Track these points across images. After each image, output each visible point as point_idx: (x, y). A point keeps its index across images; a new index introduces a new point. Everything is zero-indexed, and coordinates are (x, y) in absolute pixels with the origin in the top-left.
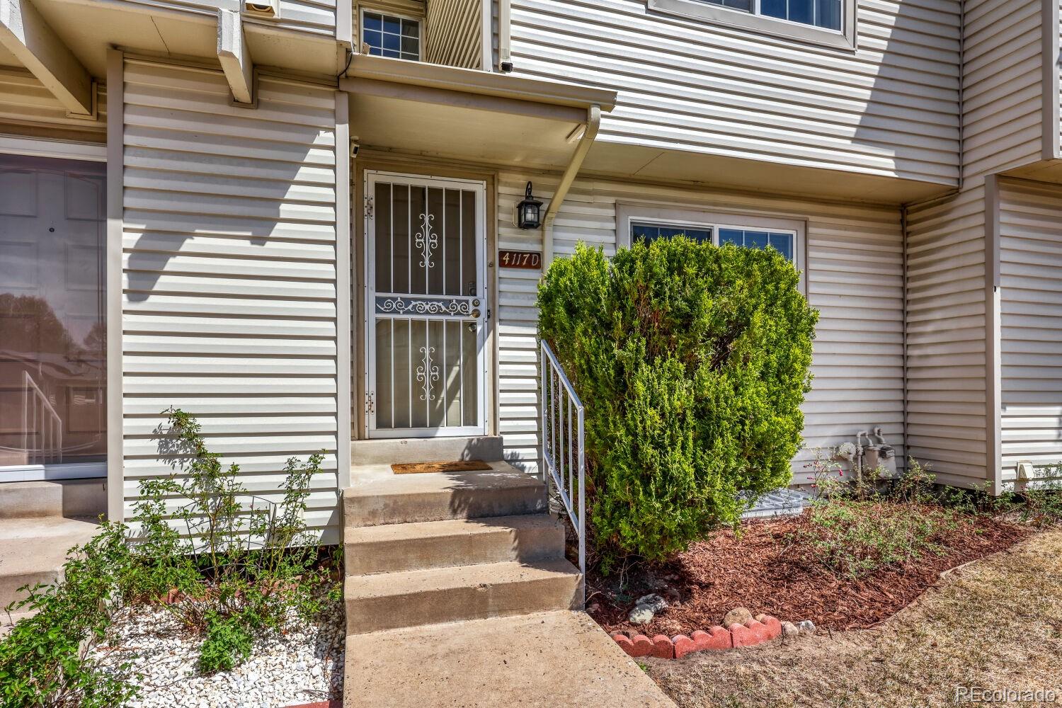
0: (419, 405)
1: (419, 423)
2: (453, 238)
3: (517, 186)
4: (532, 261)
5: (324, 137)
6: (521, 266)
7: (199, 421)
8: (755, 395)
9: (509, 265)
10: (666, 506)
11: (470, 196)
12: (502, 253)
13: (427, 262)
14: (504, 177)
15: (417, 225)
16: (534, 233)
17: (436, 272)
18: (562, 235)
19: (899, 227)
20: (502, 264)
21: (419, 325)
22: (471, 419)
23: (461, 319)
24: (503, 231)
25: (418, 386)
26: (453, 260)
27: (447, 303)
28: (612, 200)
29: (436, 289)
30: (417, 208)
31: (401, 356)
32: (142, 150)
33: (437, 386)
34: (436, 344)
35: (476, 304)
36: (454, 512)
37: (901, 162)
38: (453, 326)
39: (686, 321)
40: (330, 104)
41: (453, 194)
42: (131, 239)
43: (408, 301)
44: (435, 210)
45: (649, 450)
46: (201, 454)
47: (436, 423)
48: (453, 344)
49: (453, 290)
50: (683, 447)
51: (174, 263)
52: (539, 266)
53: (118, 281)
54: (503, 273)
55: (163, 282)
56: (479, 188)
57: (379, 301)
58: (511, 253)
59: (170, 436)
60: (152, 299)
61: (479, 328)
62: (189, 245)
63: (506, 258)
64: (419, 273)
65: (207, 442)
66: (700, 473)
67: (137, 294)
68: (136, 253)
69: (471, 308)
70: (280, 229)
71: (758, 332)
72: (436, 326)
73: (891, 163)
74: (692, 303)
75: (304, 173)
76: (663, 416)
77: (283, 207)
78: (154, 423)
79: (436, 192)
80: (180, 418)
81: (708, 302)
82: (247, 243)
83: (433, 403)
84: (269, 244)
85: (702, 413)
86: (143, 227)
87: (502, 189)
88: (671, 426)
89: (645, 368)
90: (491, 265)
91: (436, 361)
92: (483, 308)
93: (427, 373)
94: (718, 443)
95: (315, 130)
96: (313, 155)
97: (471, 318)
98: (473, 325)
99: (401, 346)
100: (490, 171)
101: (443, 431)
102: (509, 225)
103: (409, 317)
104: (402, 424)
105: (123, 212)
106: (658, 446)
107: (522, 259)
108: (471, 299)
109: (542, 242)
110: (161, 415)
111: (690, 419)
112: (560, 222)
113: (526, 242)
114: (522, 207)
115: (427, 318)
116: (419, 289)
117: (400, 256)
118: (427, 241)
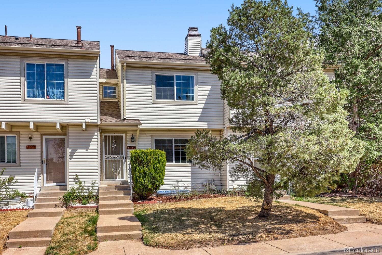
0: (113, 175)
1: (113, 178)
2: (119, 144)
3: (130, 134)
4: (134, 148)
5: (96, 134)
6: (132, 149)
7: (79, 176)
8: (152, 171)
9: (129, 149)
10: (140, 185)
11: (122, 137)
12: (128, 147)
13: (114, 149)
14: (128, 132)
15: (112, 142)
16: (135, 142)
17: (115, 151)
18: (139, 142)
19: (219, 135)
20: (128, 149)
21: (112, 161)
22: (122, 177)
23: (120, 159)
24: (128, 142)
25: (113, 172)
26: (119, 148)
27: (117, 156)
28: (150, 135)
29: (116, 154)
30: (112, 139)
31: (109, 167)
32: (71, 139)
33: (116, 171)
34: (116, 164)
35: (123, 156)
36: (115, 189)
37: (209, 125)
38: (119, 160)
39: (143, 161)
40: (97, 129)
41: (118, 136)
42: (70, 151)
43: (110, 156)
44: (115, 140)
45: (138, 178)
46: (79, 181)
47: (116, 178)
48: (119, 164)
49: (119, 154)
50: (142, 178)
51: (75, 154)
52: (135, 149)
53: (68, 157)
54: (128, 150)
55: (74, 157)
56: (124, 135)
57: (105, 156)
58: (130, 147)
59: (75, 178)
60: (73, 159)
61: (124, 160)
62: (77, 151)
63: (129, 148)
64: (112, 151)
65: (80, 179)
66: (144, 181)
67: (71, 159)
68: (70, 153)
69: (122, 157)
70: (90, 148)
71: (152, 162)
72: (116, 160)
73: (207, 125)
74: (144, 159)
75: (93, 140)
76: (139, 174)
77: (90, 145)
78: (73, 176)
79: (115, 136)
80: (76, 176)
81: (145, 159)
82: (85, 151)
83: (115, 175)
84: (88, 151)
85: (145, 174)
86: (71, 149)
87: (128, 135)
88: (141, 175)
89: (138, 168)
90: (126, 149)
91: (116, 167)
92: (124, 157)
93: (114, 169)
94: (147, 177)
95: (95, 133)
96: (94, 137)
97: (122, 159)
98: (123, 160)
99: (109, 164)
100: (126, 132)
101: (117, 180)
102: (129, 141)
103: (111, 159)
104: (110, 178)
105: (69, 147)
106: (139, 177)
107: (132, 147)
108: (122, 155)
109: (136, 144)
110: (74, 176)
111: (143, 174)
112: (139, 140)
113: (133, 145)
114: (131, 138)
115: (114, 159)
116: (112, 154)
117: (109, 148)
118: (114, 145)
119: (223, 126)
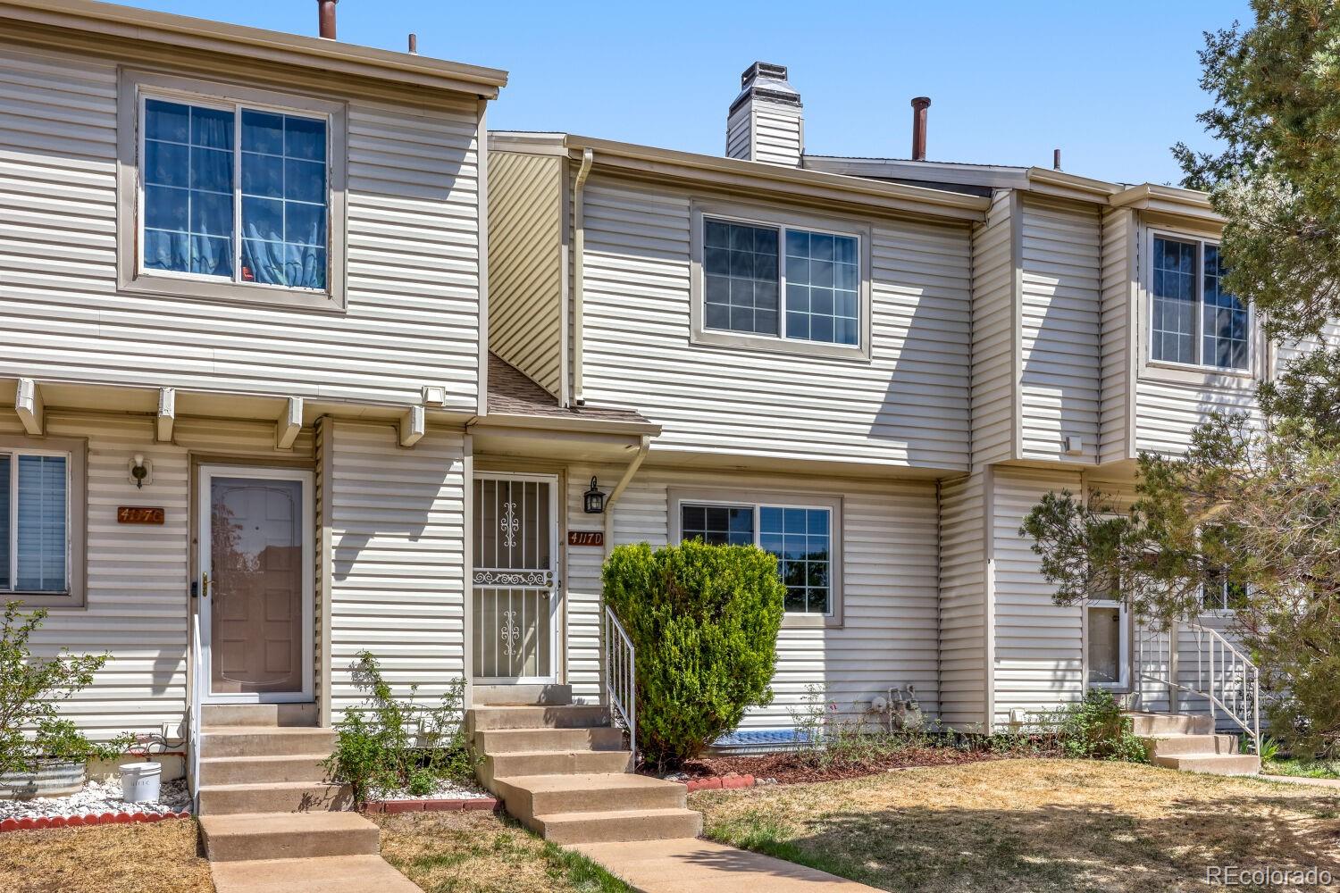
0: (504, 659)
1: (503, 674)
2: (531, 522)
3: (583, 477)
4: (596, 539)
5: (457, 466)
6: (586, 544)
7: (379, 660)
8: (738, 639)
9: (577, 543)
10: (682, 704)
11: (545, 487)
12: (571, 534)
13: (510, 543)
14: (573, 470)
15: (503, 511)
16: (599, 516)
17: (517, 550)
18: (619, 517)
19: (934, 501)
20: (571, 542)
21: (503, 593)
22: (545, 671)
23: (537, 588)
24: (572, 515)
25: (503, 643)
26: (531, 539)
27: (526, 575)
28: (664, 486)
29: (517, 564)
30: (504, 498)
31: (490, 619)
32: (344, 481)
33: (518, 643)
34: (517, 609)
35: (550, 575)
36: (547, 722)
37: (913, 452)
38: (531, 594)
39: (696, 594)
40: (460, 443)
41: (531, 485)
42: (337, 540)
43: (494, 574)
44: (517, 499)
45: (672, 671)
46: (377, 682)
47: (516, 674)
48: (531, 609)
49: (531, 565)
50: (694, 670)
51: (363, 555)
52: (601, 544)
53: (329, 568)
54: (572, 550)
55: (356, 567)
56: (553, 481)
57: (475, 573)
58: (579, 534)
59: (359, 670)
60: (349, 579)
61: (552, 595)
62: (372, 542)
63: (574, 538)
64: (503, 551)
65: (382, 674)
66: (703, 685)
67: (340, 576)
68: (339, 549)
69: (546, 579)
70: (428, 530)
71: (738, 600)
72: (517, 594)
73: (904, 454)
74: (699, 584)
75: (443, 491)
76: (681, 651)
77: (430, 515)
78: (349, 660)
79: (517, 485)
80: (366, 658)
81: (708, 582)
82: (406, 540)
83: (514, 657)
84: (420, 541)
85: (705, 649)
86: (344, 531)
87: (571, 481)
88: (686, 657)
89: (671, 623)
90: (562, 544)
91: (517, 623)
92: (555, 579)
93: (510, 633)
94: (714, 667)
95: (450, 462)
96: (450, 478)
97: (546, 588)
98: (546, 593)
99: (490, 610)
100: (561, 466)
101: (522, 680)
102: (577, 510)
103: (497, 587)
104: (489, 674)
105: (331, 523)
106: (678, 668)
107: (588, 538)
108: (545, 572)
109: (604, 523)
110: (356, 656)
111: (698, 653)
112: (620, 506)
113: (591, 525)
114: (587, 496)
115: (510, 587)
116: (503, 564)
117: (489, 537)
118: (510, 525)
119: (965, 460)
